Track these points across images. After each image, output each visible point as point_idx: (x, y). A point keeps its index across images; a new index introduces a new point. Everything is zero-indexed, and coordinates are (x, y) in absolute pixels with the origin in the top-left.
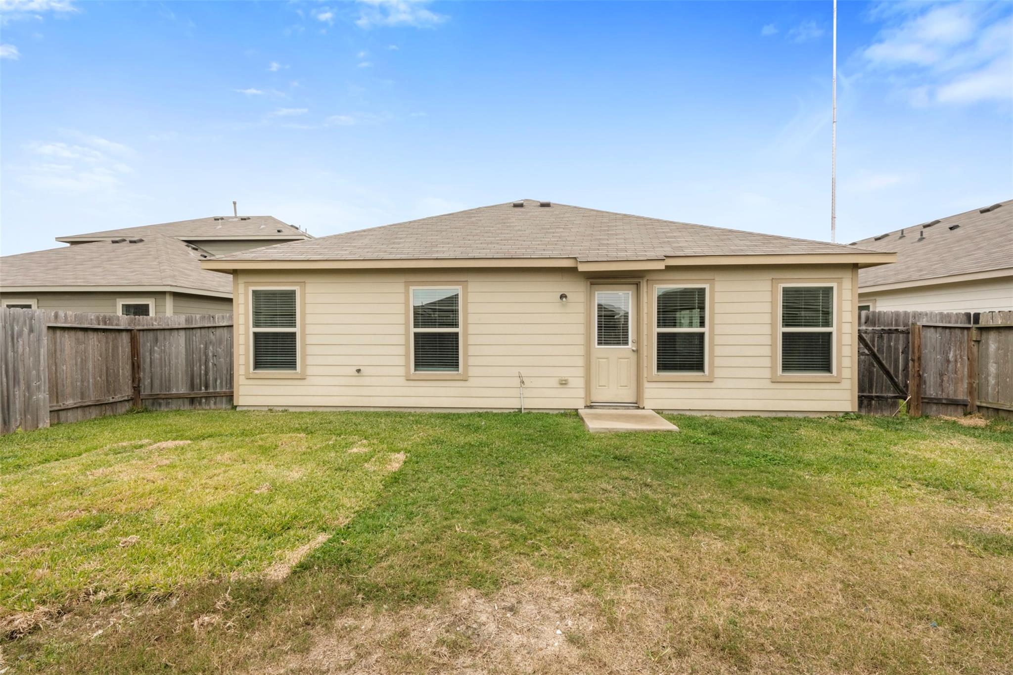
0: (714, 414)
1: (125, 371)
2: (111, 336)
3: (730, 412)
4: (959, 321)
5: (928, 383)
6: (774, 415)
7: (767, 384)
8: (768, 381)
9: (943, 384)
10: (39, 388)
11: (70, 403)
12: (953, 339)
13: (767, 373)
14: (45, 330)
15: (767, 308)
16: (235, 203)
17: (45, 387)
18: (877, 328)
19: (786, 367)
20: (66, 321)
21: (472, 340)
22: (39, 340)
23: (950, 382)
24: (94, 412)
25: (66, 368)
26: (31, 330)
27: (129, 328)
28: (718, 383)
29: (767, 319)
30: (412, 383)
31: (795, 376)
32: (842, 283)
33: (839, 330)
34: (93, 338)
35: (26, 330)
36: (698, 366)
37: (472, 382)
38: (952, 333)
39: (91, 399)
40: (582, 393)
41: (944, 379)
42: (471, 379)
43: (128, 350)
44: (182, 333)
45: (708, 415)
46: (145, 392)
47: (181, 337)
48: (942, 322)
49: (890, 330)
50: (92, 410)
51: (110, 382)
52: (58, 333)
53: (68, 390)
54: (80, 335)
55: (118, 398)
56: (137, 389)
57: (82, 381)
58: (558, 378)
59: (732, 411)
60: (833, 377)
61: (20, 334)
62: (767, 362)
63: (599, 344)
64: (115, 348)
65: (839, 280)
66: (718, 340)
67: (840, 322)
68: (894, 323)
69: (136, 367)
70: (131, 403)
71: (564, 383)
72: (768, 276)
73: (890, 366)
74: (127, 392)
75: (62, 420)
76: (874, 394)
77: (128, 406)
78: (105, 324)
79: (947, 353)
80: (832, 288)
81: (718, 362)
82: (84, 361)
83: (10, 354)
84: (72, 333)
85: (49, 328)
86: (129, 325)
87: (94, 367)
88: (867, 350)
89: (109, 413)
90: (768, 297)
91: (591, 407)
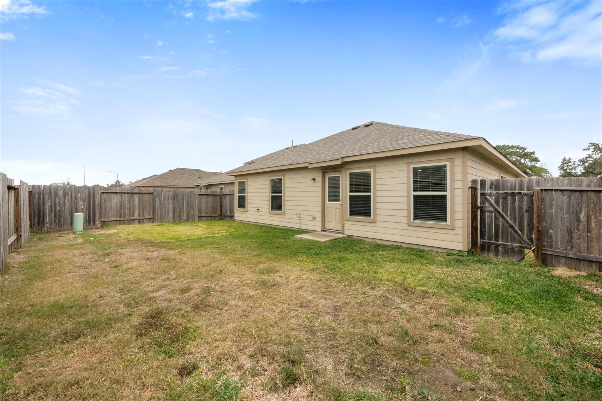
0: (377, 241)
1: (218, 207)
2: (215, 197)
3: (386, 241)
4: (592, 184)
5: (554, 238)
6: (410, 246)
7: (405, 226)
8: (406, 225)
9: (573, 240)
10: (195, 210)
11: (203, 215)
12: (585, 201)
13: (405, 220)
14: (197, 195)
15: (405, 180)
16: (292, 141)
17: (197, 210)
18: (501, 192)
19: (416, 217)
20: (203, 193)
21: (287, 198)
22: (196, 198)
23: (582, 240)
24: (210, 218)
25: (203, 206)
26: (194, 195)
27: (219, 194)
28: (378, 224)
29: (405, 187)
30: (271, 215)
31: (422, 223)
32: (454, 161)
33: (452, 193)
34: (210, 197)
35: (193, 195)
36: (368, 214)
37: (287, 216)
38: (584, 196)
39: (209, 214)
40: (320, 224)
41: (574, 236)
42: (286, 215)
43: (219, 201)
44: (229, 196)
45: (374, 241)
46: (223, 214)
47: (228, 196)
48: (571, 186)
49: (513, 193)
50: (209, 217)
51: (214, 210)
52: (201, 196)
53: (203, 211)
54: (206, 196)
55: (216, 215)
56: (221, 213)
57: (207, 209)
58: (312, 216)
59: (386, 240)
60: (448, 225)
61: (192, 196)
62: (405, 213)
63: (329, 201)
64: (216, 200)
65: (452, 160)
66: (378, 200)
67: (453, 189)
68: (517, 187)
69: (221, 206)
70: (220, 217)
71: (314, 218)
72: (406, 161)
73: (515, 222)
74: (219, 213)
75: (202, 219)
76: (500, 242)
77: (219, 218)
78: (213, 193)
79: (577, 213)
80: (445, 166)
81: (378, 212)
82: (207, 203)
83: (190, 201)
84: (204, 196)
85: (198, 194)
86: (220, 193)
87: (210, 206)
88: (492, 208)
89: (213, 219)
90: (405, 174)
91: (324, 231)
